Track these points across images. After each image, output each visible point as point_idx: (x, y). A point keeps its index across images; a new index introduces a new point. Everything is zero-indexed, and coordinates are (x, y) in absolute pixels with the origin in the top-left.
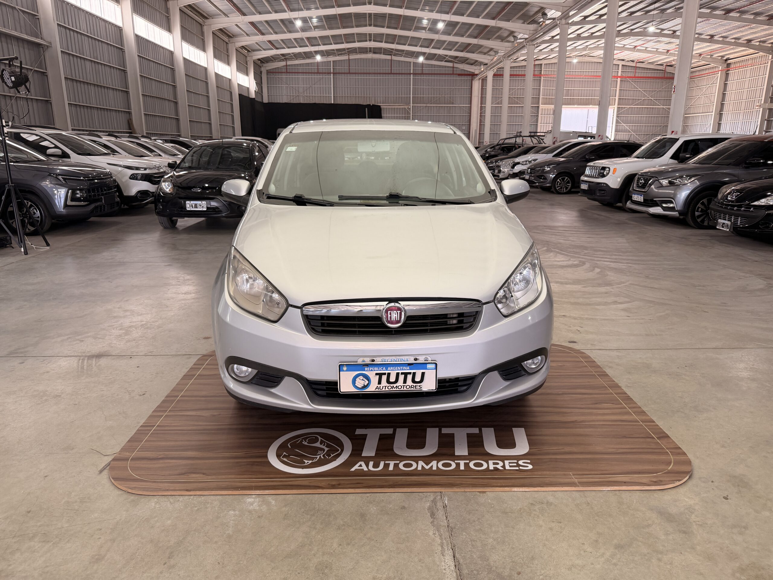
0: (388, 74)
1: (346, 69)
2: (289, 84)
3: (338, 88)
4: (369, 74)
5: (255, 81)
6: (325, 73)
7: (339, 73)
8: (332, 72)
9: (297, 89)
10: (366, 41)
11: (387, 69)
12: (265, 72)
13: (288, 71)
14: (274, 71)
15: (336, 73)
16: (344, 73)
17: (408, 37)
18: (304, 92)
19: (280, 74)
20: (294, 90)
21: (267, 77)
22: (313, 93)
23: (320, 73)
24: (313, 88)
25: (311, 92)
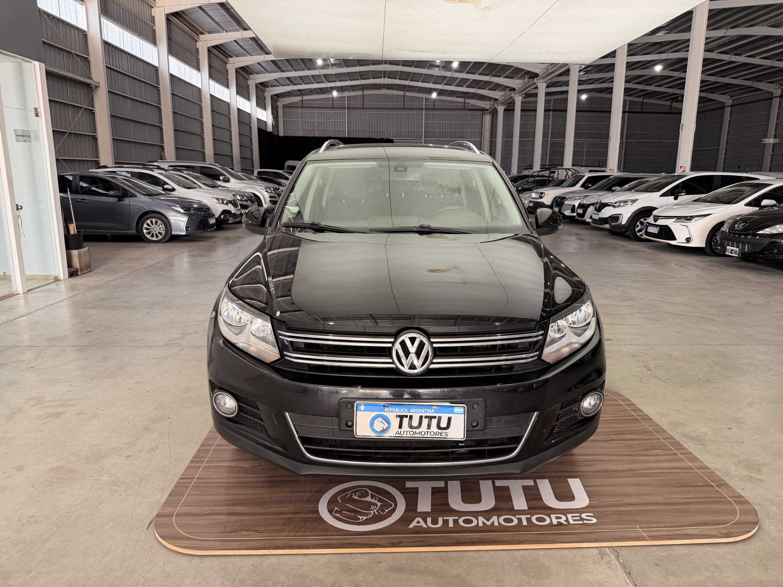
0: (401, 109)
1: (359, 103)
2: (304, 118)
3: (352, 122)
4: (382, 109)
5: (272, 115)
6: (340, 108)
7: (353, 108)
8: (346, 107)
9: (312, 123)
10: (381, 77)
11: (400, 104)
12: (282, 106)
13: (304, 106)
14: (290, 106)
15: (351, 108)
16: (358, 108)
17: (422, 74)
18: (319, 126)
19: (295, 109)
20: (309, 124)
21: (283, 112)
22: (328, 127)
23: (335, 108)
24: (328, 122)
25: (326, 127)
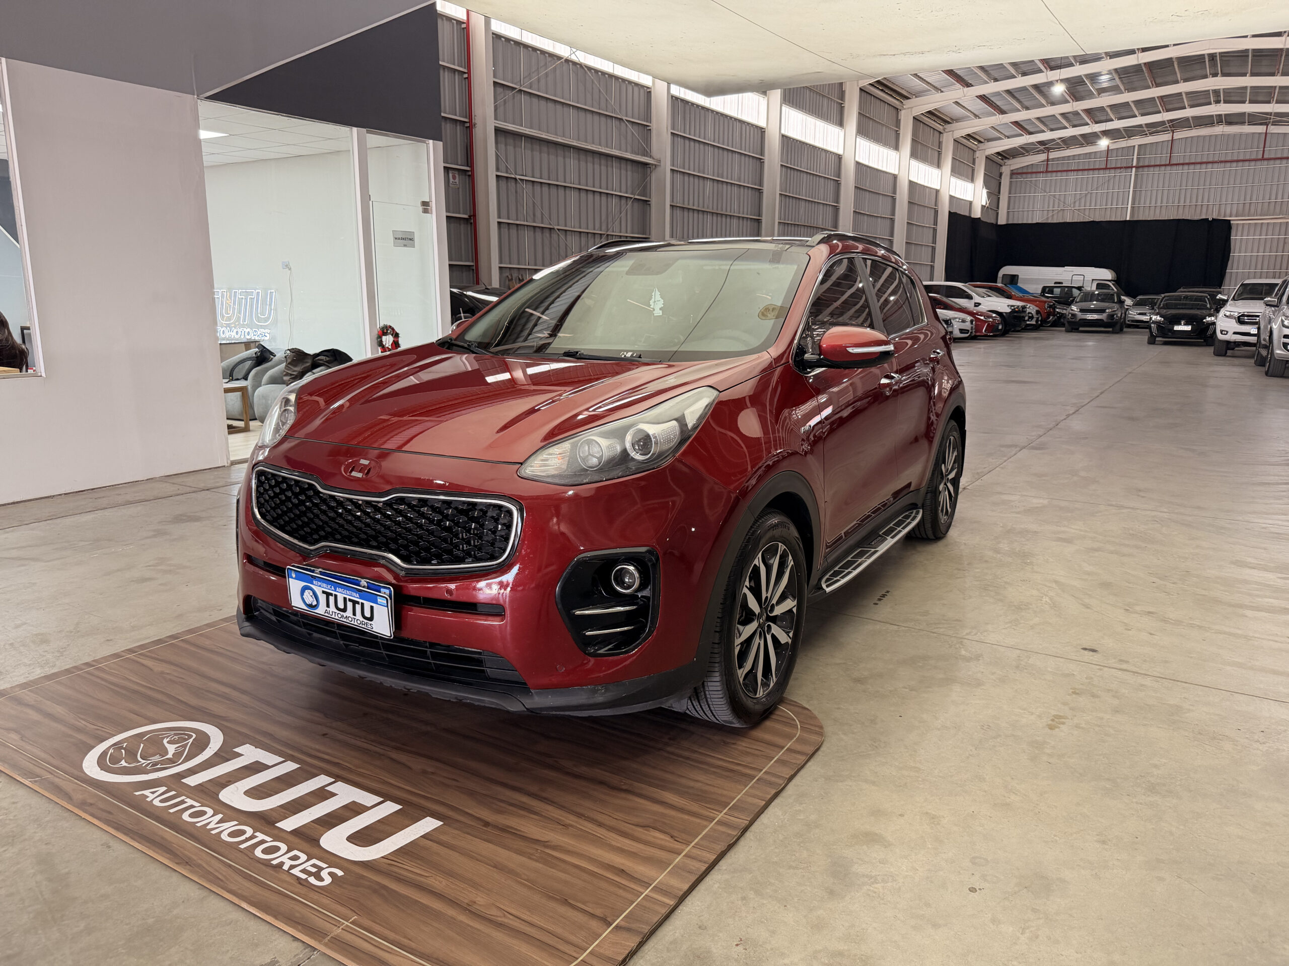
0: (1256, 160)
1: (1164, 157)
2: (1048, 190)
3: (1143, 193)
4: (1213, 162)
5: (985, 191)
6: (1121, 168)
7: (1148, 166)
8: (1135, 164)
9: (1062, 199)
10: (1210, 104)
11: (1256, 153)
12: (1010, 173)
13: (1050, 169)
14: (1025, 171)
15: (1143, 167)
16: (1160, 166)
18: (1075, 203)
19: (1034, 175)
20: (1057, 201)
21: (1011, 182)
22: (1093, 204)
23: (1110, 169)
24: (1094, 195)
25: (1088, 204)
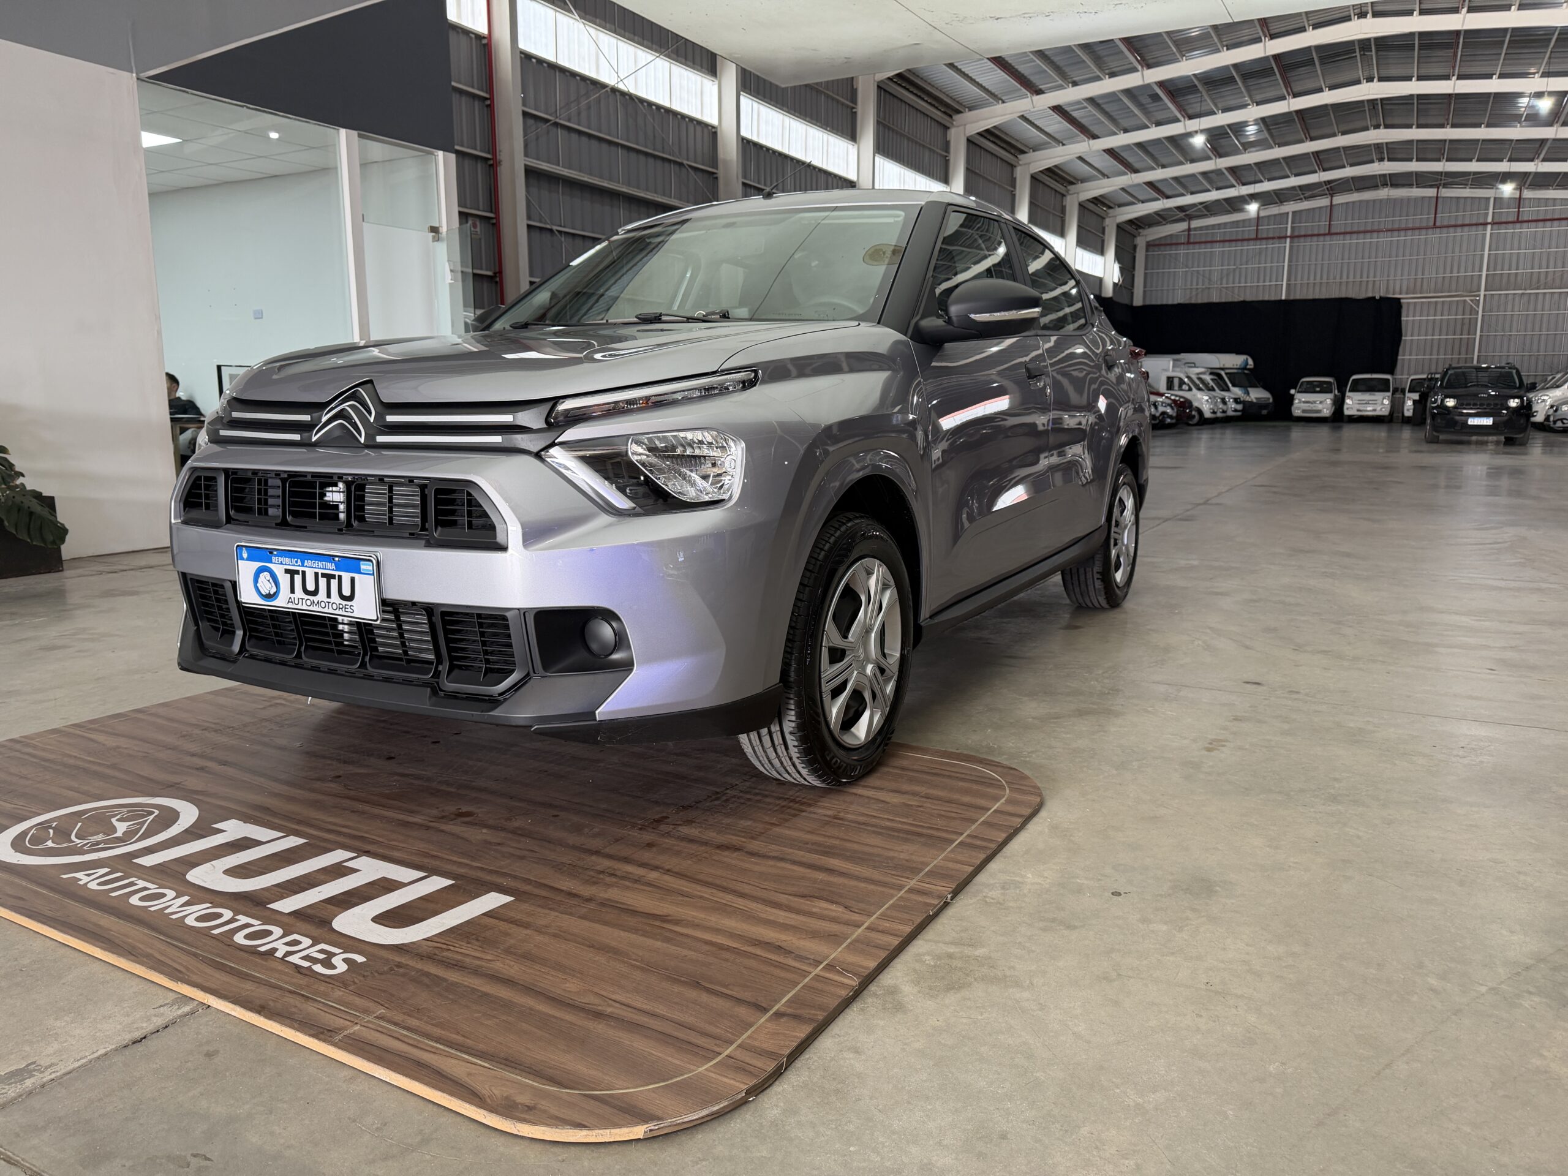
1: (1322, 226)
2: (1190, 265)
3: (1300, 268)
5: (1117, 267)
6: (1273, 238)
7: (1305, 236)
8: (1289, 234)
9: (1207, 275)
12: (1144, 245)
13: (1192, 240)
14: (1163, 242)
15: (1299, 236)
16: (1318, 235)
17: (1475, 142)
18: (1222, 279)
19: (1174, 247)
20: (1201, 278)
21: (1147, 257)
22: (1243, 280)
23: (1261, 239)
24: (1243, 271)
25: (1237, 280)
